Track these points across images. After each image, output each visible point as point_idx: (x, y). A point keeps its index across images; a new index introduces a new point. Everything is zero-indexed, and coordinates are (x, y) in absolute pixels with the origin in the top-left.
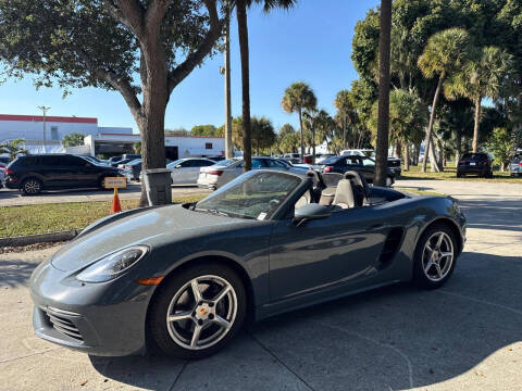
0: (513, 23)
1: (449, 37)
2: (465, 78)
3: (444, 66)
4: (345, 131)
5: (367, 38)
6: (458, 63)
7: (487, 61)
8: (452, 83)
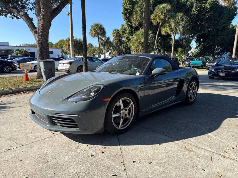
0: (187, 4)
1: (164, 8)
2: (170, 26)
3: (162, 20)
4: (117, 48)
5: (129, 5)
6: (167, 19)
7: (178, 19)
8: (165, 27)
